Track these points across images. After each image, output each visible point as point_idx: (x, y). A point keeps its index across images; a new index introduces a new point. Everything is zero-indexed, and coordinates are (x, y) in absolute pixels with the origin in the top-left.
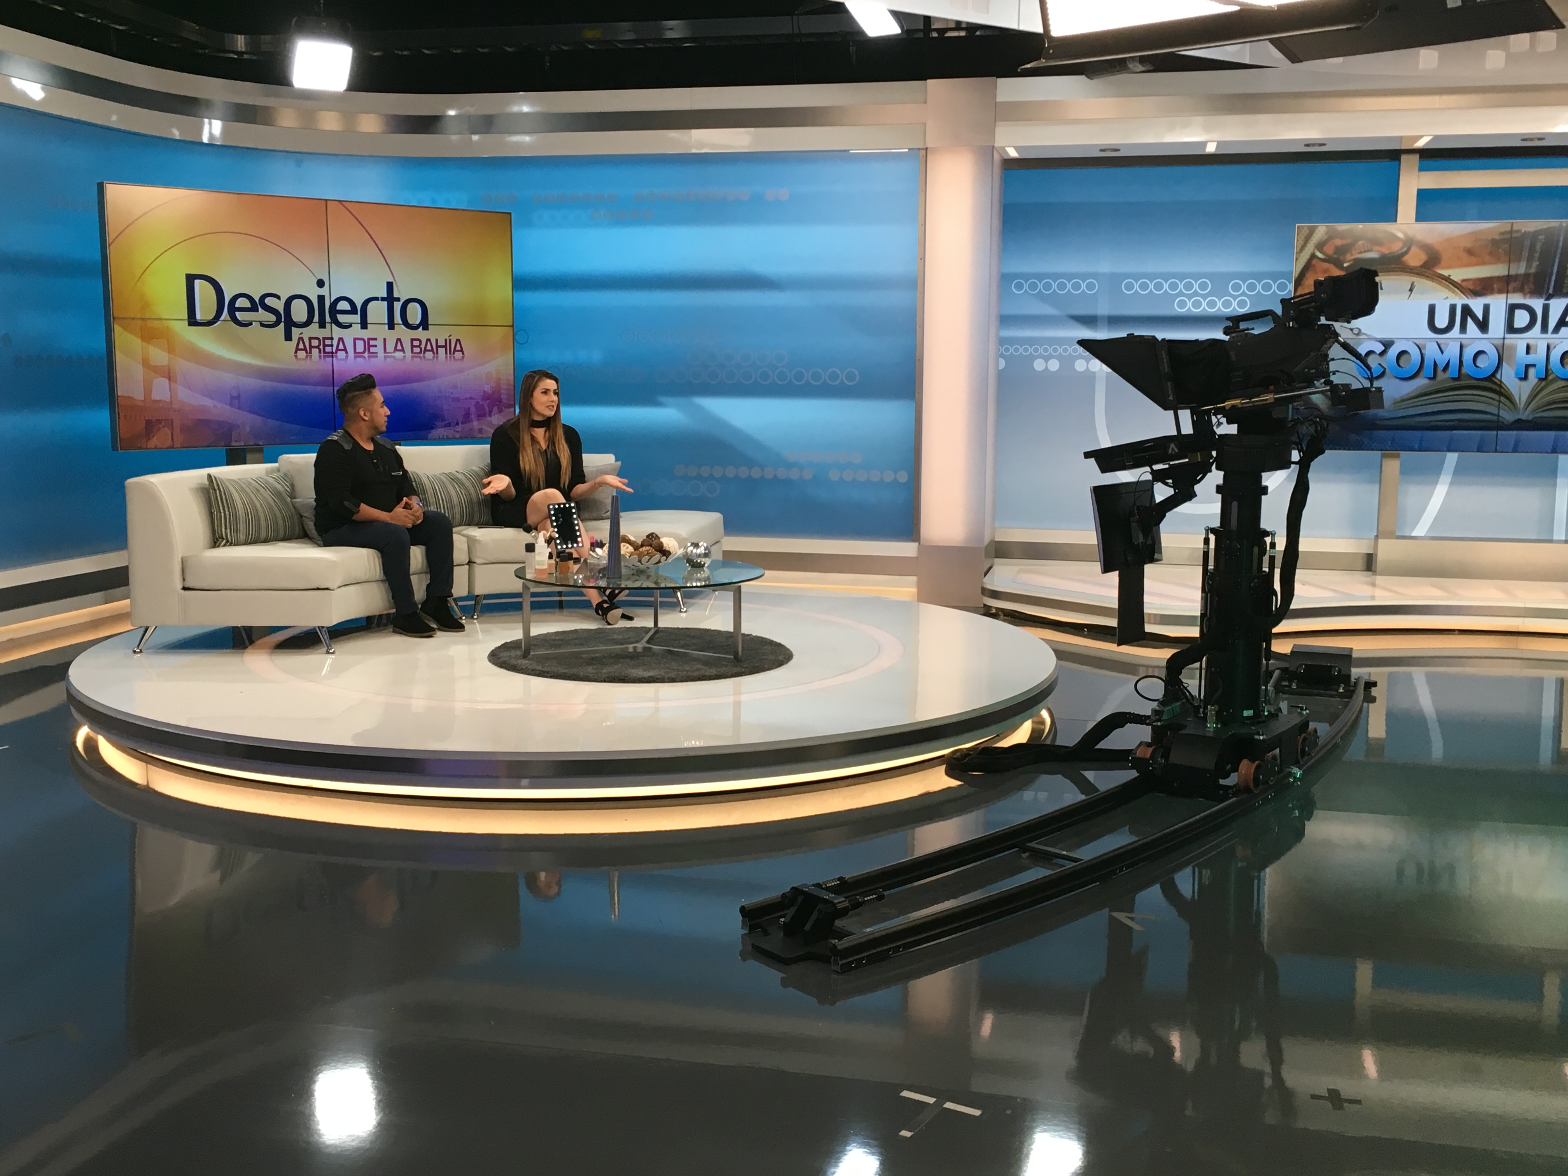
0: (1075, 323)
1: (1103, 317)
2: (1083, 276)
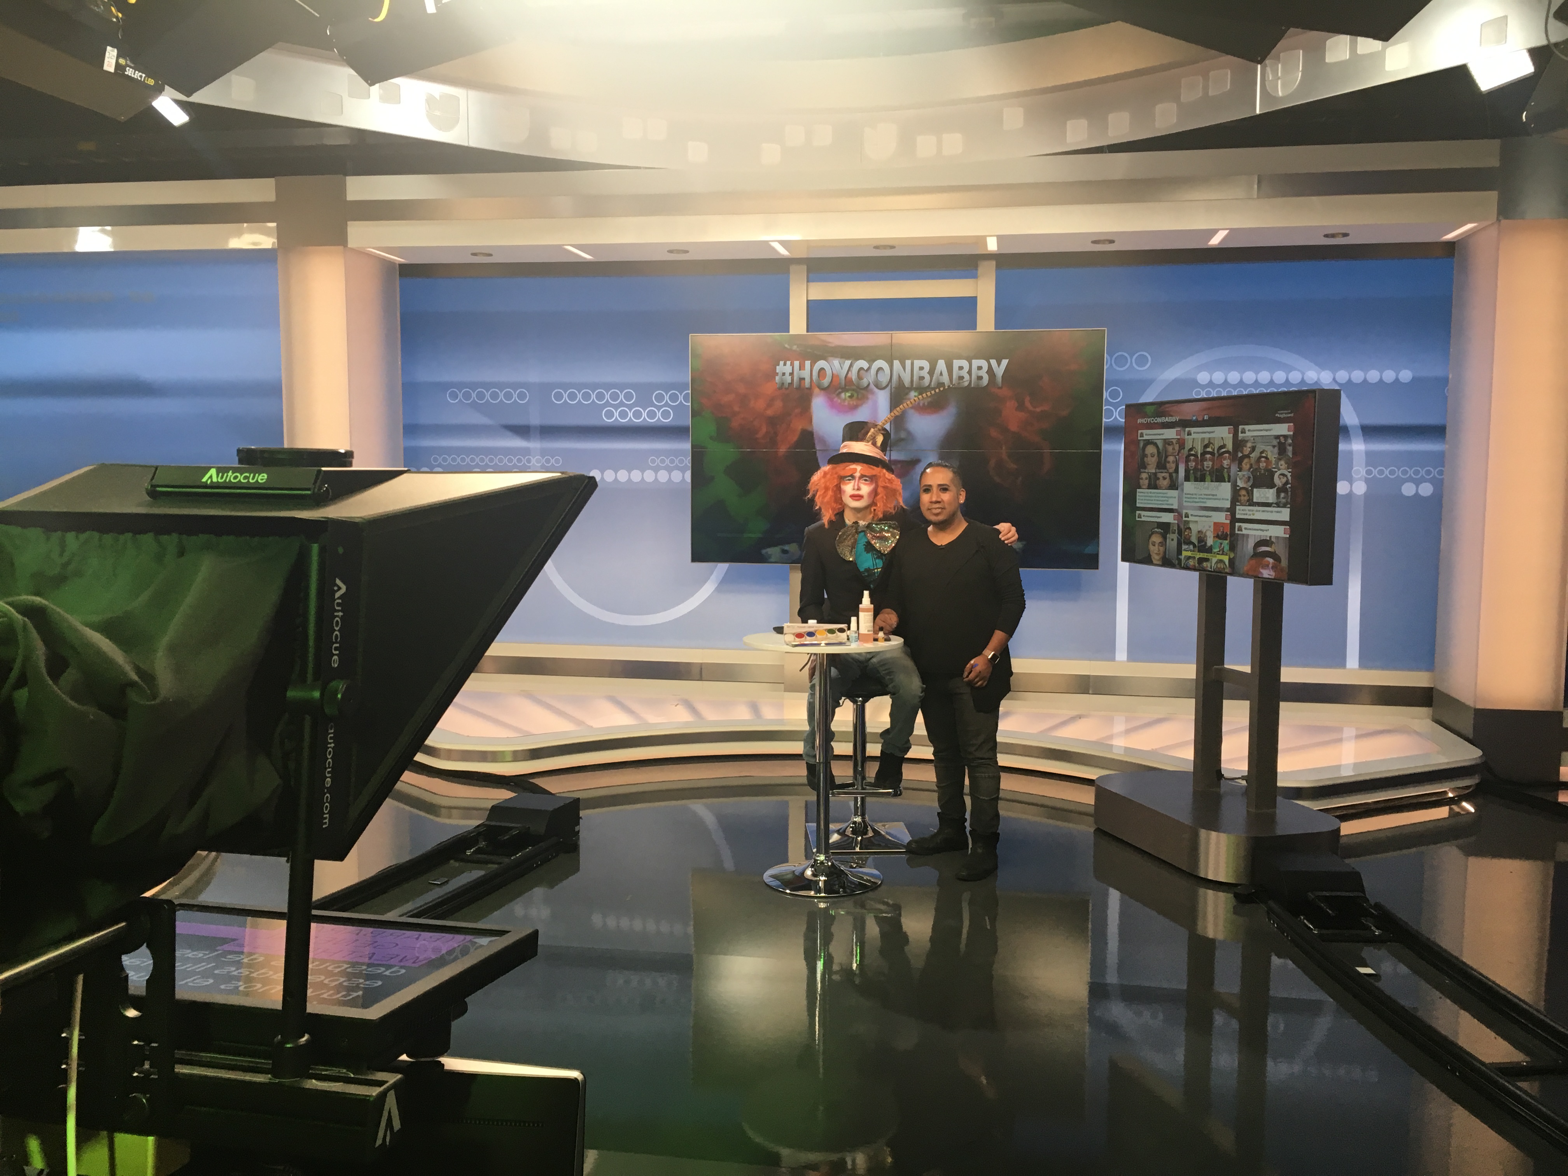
0: (509, 433)
1: (535, 428)
2: (515, 386)
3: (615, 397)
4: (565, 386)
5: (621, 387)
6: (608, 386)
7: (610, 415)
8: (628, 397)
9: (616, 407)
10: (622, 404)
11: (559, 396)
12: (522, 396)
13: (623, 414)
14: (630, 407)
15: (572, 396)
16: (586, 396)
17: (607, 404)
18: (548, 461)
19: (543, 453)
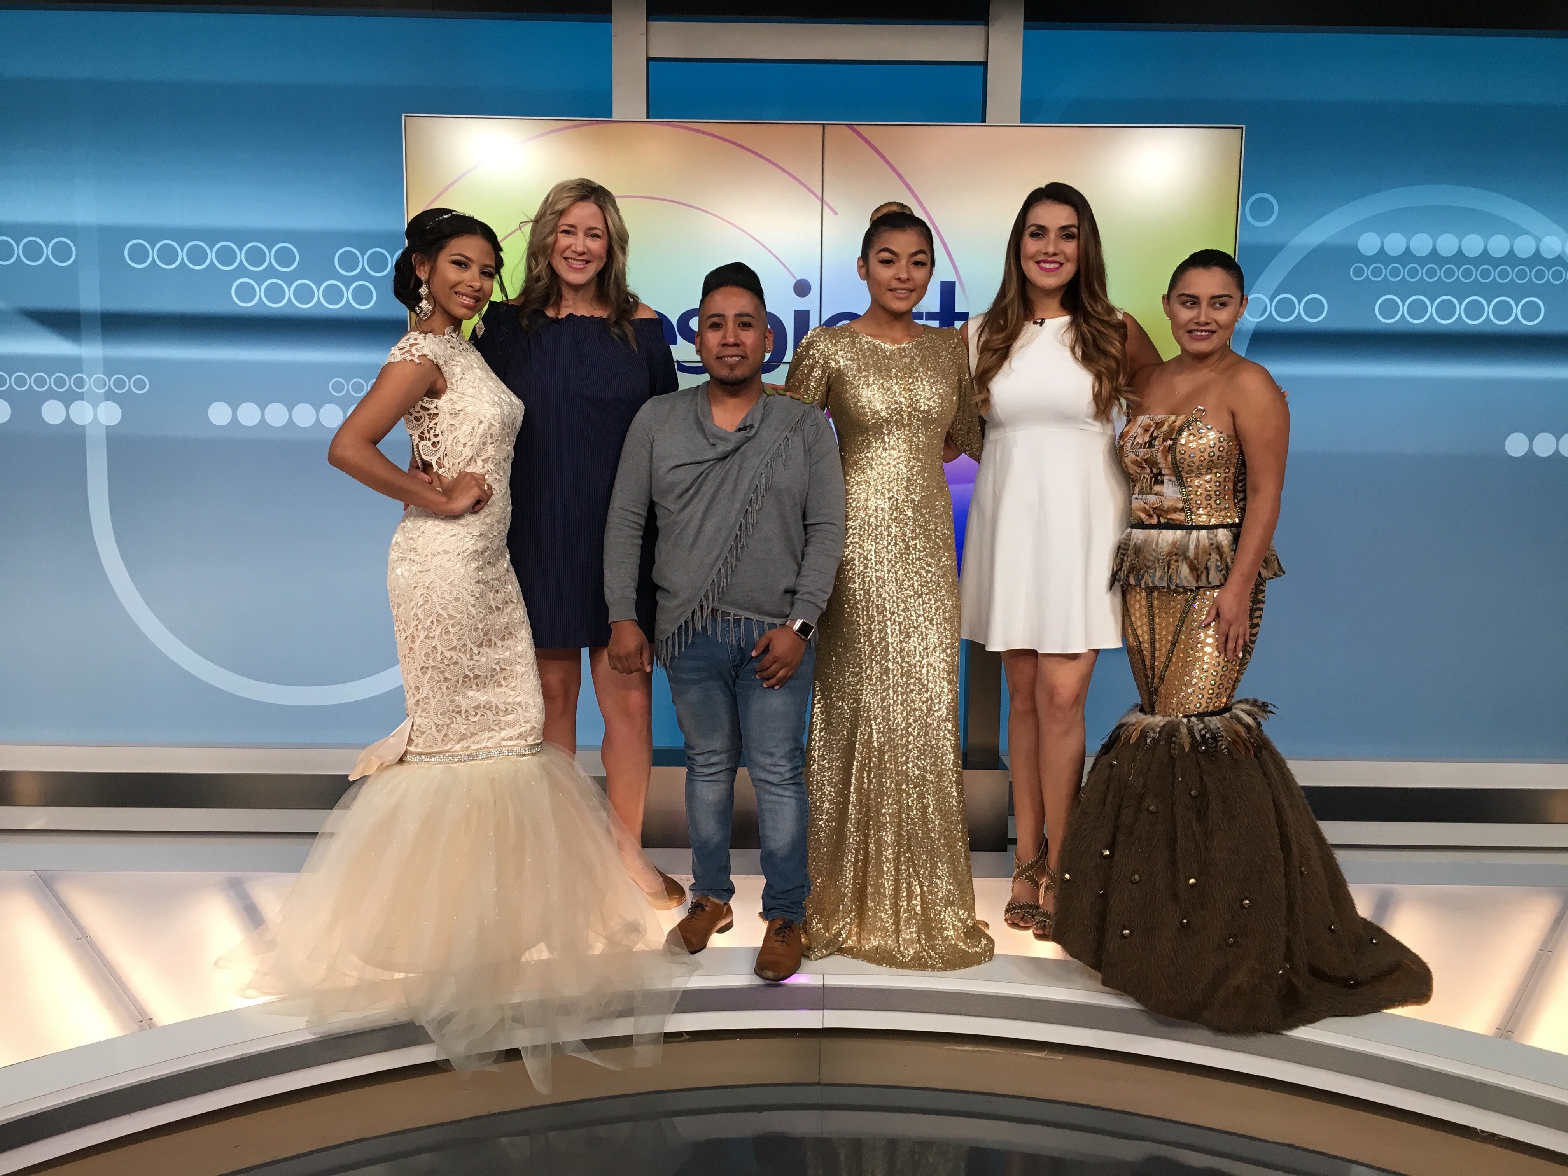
1: (91, 316)
2: (46, 231)
3: (256, 257)
4: (153, 234)
5: (270, 237)
6: (241, 236)
7: (246, 292)
8: (284, 257)
9: (260, 278)
10: (271, 272)
11: (139, 254)
12: (62, 252)
13: (275, 293)
14: (289, 279)
15: (168, 255)
16: (197, 256)
17: (241, 271)
18: (119, 384)
19: (110, 367)
